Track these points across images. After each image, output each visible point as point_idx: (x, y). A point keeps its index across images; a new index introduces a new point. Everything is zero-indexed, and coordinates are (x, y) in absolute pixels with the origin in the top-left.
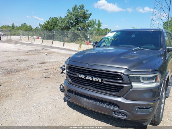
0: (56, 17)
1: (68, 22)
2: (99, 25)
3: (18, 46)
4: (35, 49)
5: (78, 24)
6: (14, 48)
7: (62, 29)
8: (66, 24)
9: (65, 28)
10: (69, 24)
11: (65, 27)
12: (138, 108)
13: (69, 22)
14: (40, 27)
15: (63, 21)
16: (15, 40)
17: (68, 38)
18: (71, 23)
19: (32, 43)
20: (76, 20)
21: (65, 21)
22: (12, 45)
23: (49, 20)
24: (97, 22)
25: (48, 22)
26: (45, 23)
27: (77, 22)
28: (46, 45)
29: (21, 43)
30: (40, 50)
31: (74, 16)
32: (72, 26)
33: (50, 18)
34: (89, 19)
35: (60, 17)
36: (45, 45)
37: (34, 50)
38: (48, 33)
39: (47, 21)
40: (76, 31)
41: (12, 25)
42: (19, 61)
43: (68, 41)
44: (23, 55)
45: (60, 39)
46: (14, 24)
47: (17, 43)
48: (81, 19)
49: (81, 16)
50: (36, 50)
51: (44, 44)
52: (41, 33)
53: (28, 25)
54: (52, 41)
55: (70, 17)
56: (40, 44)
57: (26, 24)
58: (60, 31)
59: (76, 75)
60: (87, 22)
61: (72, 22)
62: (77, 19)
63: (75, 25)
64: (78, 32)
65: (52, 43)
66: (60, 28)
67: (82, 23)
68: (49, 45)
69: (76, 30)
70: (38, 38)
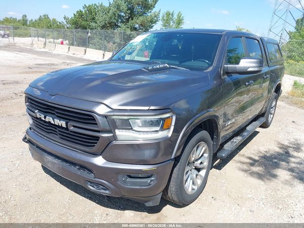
0: (95, 5)
1: (115, 14)
2: (180, 22)
3: (20, 56)
4: (48, 63)
5: (132, 19)
6: (10, 60)
7: (103, 27)
8: (111, 18)
9: (108, 25)
10: (116, 18)
11: (108, 23)
12: (126, 176)
13: (117, 15)
14: (66, 23)
15: (106, 11)
16: (21, 45)
17: (114, 43)
18: (120, 16)
19: (51, 51)
20: (129, 12)
21: (109, 13)
22: (12, 53)
23: (82, 10)
24: (175, 16)
25: (80, 14)
26: (75, 15)
27: (132, 14)
28: (74, 55)
29: (31, 51)
30: (57, 65)
31: (125, 2)
32: (122, 22)
33: (85, 5)
34: (154, 9)
35: (100, 3)
36: (72, 55)
37: (46, 64)
38: (80, 33)
39: (77, 12)
40: (128, 32)
41: (23, 18)
42: (4, 84)
43: (114, 49)
44: (20, 73)
45: (99, 45)
46: (26, 16)
47: (22, 50)
48: (138, 9)
49: (138, 4)
50: (48, 65)
51: (70, 54)
52: (68, 34)
53: (51, 19)
54: (84, 48)
55: (118, 5)
56: (63, 54)
57: (47, 16)
58: (100, 30)
59: (34, 112)
60: (149, 14)
61: (122, 14)
62: (131, 10)
63: (128, 20)
64: (132, 32)
65: (84, 53)
66: (100, 26)
67: (140, 16)
68: (78, 56)
69: (129, 30)
70: (62, 43)
